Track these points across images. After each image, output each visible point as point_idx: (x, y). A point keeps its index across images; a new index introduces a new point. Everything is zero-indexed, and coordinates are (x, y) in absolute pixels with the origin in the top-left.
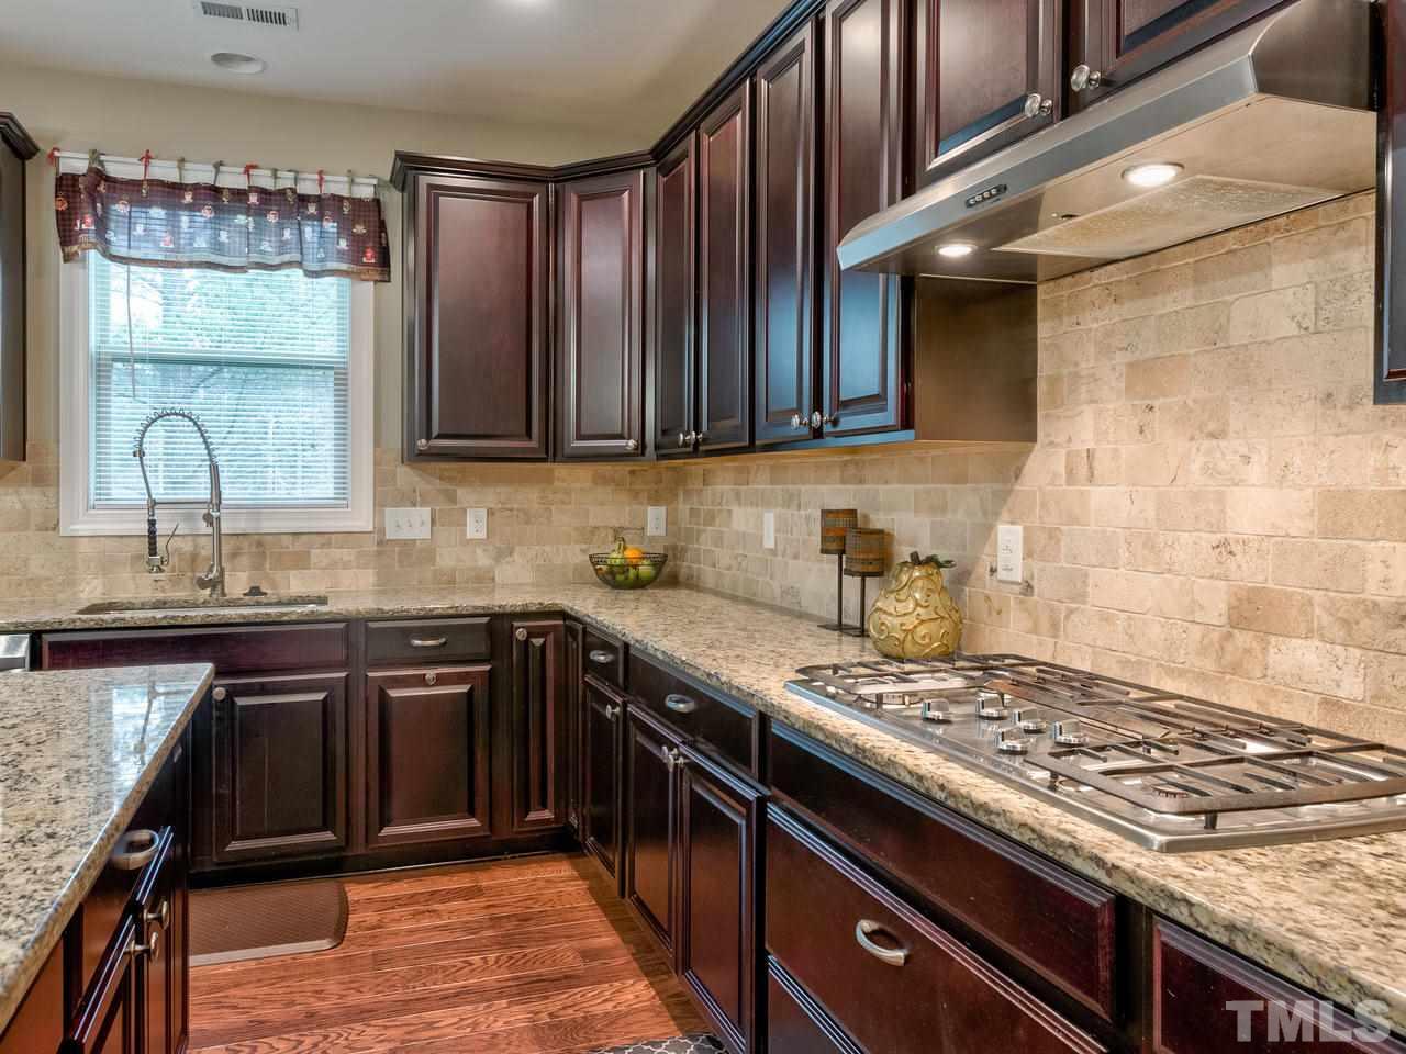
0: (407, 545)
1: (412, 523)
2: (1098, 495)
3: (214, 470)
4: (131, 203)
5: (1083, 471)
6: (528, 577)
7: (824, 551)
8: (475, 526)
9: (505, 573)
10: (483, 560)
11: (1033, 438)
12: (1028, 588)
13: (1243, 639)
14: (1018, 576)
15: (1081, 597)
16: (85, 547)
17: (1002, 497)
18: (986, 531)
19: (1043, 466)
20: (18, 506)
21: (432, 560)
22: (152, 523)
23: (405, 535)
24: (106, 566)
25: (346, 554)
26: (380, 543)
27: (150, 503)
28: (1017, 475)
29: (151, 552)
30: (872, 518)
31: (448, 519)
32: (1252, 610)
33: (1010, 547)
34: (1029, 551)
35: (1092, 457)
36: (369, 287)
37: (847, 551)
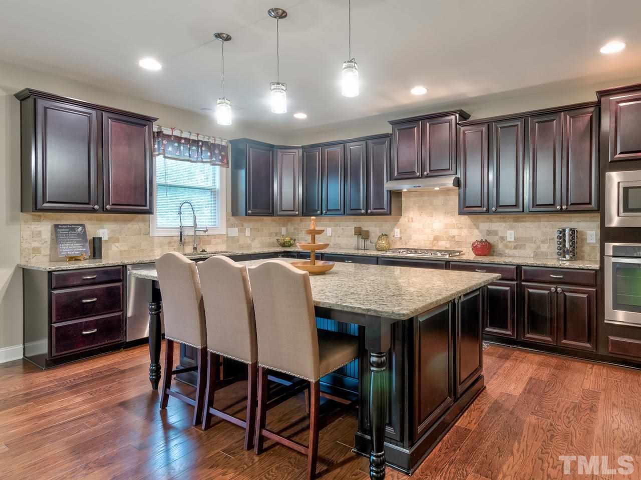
0: (233, 237)
1: (234, 232)
2: (413, 224)
3: (195, 218)
4: (168, 141)
5: (411, 220)
6: (259, 246)
7: (355, 235)
8: (248, 233)
9: (253, 245)
10: (249, 242)
11: (401, 215)
12: (401, 238)
13: (435, 242)
14: (399, 236)
15: (411, 239)
16: (156, 240)
17: (395, 224)
18: (392, 230)
19: (403, 220)
20: (138, 228)
21: (238, 242)
22: (181, 233)
23: (233, 235)
24: (161, 245)
25: (219, 241)
26: (227, 237)
27: (181, 227)
28: (398, 221)
29: (181, 240)
30: (365, 229)
31: (242, 231)
32: (436, 239)
33: (397, 232)
34: (401, 232)
35: (412, 218)
36: (225, 169)
37: (360, 235)
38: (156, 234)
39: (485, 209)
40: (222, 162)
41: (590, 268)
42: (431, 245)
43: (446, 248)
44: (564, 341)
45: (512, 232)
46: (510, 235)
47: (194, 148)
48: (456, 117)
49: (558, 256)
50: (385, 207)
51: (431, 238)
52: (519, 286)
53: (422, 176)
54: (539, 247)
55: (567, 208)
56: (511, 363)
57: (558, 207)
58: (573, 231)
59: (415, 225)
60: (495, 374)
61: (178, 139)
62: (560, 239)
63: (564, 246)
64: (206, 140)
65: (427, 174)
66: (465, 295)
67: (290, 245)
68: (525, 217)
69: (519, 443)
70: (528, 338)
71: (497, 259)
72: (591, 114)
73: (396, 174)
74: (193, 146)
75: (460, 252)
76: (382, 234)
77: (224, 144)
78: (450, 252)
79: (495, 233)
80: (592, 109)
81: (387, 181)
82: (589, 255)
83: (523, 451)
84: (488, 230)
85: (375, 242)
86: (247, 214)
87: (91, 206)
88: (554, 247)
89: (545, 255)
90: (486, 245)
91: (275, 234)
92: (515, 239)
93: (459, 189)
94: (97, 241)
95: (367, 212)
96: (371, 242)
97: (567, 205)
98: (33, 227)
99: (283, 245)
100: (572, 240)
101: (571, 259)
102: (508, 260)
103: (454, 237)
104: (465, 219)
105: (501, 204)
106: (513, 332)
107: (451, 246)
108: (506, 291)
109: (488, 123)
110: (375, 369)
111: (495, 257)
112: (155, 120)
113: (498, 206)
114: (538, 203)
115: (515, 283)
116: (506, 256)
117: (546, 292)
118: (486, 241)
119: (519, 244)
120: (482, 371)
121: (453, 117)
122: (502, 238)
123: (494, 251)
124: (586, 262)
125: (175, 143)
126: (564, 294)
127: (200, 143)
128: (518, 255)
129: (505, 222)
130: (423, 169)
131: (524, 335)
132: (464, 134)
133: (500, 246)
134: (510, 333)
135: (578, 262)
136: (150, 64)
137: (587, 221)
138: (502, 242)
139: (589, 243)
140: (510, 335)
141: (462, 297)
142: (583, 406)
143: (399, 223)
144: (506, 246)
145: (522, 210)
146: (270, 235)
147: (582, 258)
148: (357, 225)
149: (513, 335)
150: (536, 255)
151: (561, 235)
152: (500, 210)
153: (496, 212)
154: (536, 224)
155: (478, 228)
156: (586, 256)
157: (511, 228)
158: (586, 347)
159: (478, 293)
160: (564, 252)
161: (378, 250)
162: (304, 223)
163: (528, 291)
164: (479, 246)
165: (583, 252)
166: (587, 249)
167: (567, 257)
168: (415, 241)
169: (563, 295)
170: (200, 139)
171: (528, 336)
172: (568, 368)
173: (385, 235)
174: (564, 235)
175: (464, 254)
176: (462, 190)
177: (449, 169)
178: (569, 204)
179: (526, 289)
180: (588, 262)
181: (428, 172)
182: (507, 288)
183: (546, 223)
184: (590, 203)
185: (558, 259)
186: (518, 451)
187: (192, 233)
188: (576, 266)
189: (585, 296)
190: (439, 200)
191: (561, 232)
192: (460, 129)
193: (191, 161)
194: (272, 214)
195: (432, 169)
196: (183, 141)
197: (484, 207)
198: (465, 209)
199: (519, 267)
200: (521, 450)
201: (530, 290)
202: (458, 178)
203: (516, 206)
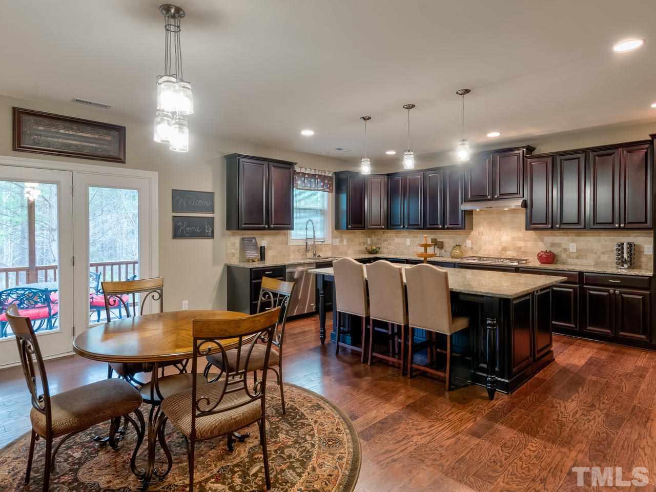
1: (337, 242)
2: (483, 237)
3: (314, 232)
5: (481, 234)
8: (345, 243)
9: (349, 252)
10: (346, 249)
11: (472, 230)
12: (472, 248)
13: (503, 252)
14: (470, 246)
15: (481, 249)
16: (291, 248)
17: (468, 237)
18: (464, 241)
19: (474, 233)
20: (281, 239)
21: (339, 249)
22: (307, 243)
23: (336, 245)
24: (294, 252)
25: (327, 248)
26: (332, 246)
27: (307, 239)
28: (470, 234)
29: (307, 248)
30: (439, 240)
31: (341, 241)
32: (505, 249)
33: (469, 243)
34: (472, 244)
35: (482, 232)
36: (331, 194)
37: (436, 245)
38: (291, 244)
39: (550, 226)
40: (329, 189)
41: (644, 275)
42: (499, 255)
43: (513, 257)
44: (621, 333)
45: (575, 244)
46: (573, 247)
47: (313, 180)
48: (523, 151)
49: (617, 265)
50: (460, 223)
51: (500, 249)
52: (581, 288)
53: (493, 199)
54: (599, 258)
55: (624, 226)
56: (575, 347)
57: (616, 225)
58: (630, 245)
59: (485, 238)
60: (561, 353)
61: (304, 174)
62: (619, 251)
63: (623, 257)
64: (320, 174)
65: (498, 197)
66: (541, 290)
67: (377, 252)
68: (586, 233)
69: (583, 388)
70: (589, 330)
71: (560, 267)
72: (646, 150)
73: (469, 197)
74: (312, 178)
75: (526, 260)
76: (456, 245)
77: (330, 175)
78: (519, 261)
79: (559, 245)
80: (647, 146)
81: (462, 203)
82: (646, 265)
83: (586, 392)
84: (552, 243)
85: (449, 251)
86: (347, 228)
87: (263, 226)
88: (613, 258)
89: (605, 264)
90: (551, 255)
91: (362, 244)
92: (577, 250)
93: (526, 209)
94: (262, 248)
95: (443, 226)
96: (445, 251)
97: (625, 224)
98: (232, 239)
99: (371, 253)
100: (630, 252)
101: (629, 268)
102: (571, 268)
103: (520, 248)
104: (531, 233)
105: (564, 222)
106: (576, 325)
107: (518, 255)
108: (570, 292)
109: (553, 156)
110: (490, 327)
111: (558, 265)
112: (296, 164)
113: (561, 223)
114: (598, 222)
115: (578, 286)
116: (568, 264)
117: (606, 293)
118: (550, 251)
119: (580, 254)
120: (551, 347)
121: (521, 151)
122: (565, 250)
123: (557, 261)
124: (642, 270)
125: (302, 178)
126: (622, 296)
127: (317, 177)
128: (579, 264)
129: (568, 236)
130: (493, 194)
131: (586, 327)
132: (531, 166)
133: (564, 256)
134: (573, 326)
135: (635, 270)
136: (307, 133)
137: (645, 237)
138: (564, 252)
139: (646, 255)
140: (573, 327)
141: (539, 291)
142: (634, 374)
143: (470, 236)
144: (569, 256)
145: (583, 227)
146: (360, 244)
147: (639, 267)
148: (433, 236)
149: (576, 328)
150: (597, 264)
151: (619, 248)
152: (563, 226)
153: (559, 229)
154: (597, 238)
155: (542, 241)
156: (643, 265)
157: (573, 241)
158: (641, 338)
159: (549, 290)
160: (622, 262)
161: (453, 257)
162: (386, 235)
163: (590, 293)
164: (544, 256)
165: (641, 262)
166: (644, 260)
167: (626, 266)
168: (485, 250)
169: (620, 296)
170: (317, 173)
171: (589, 328)
172: (624, 353)
173: (459, 245)
174: (623, 248)
175: (529, 262)
176: (529, 211)
177: (517, 193)
178: (627, 222)
179: (588, 291)
180: (645, 270)
181: (498, 195)
182: (571, 290)
183: (606, 238)
184: (646, 222)
185: (617, 268)
186: (582, 391)
187: (313, 243)
188: (633, 273)
189: (640, 297)
190: (507, 218)
191: (619, 246)
192: (527, 161)
193: (311, 190)
194: (363, 228)
195: (502, 193)
196: (306, 176)
197: (548, 224)
198: (531, 225)
199: (581, 274)
200: (584, 391)
201: (591, 292)
202: (525, 201)
203: (578, 223)
